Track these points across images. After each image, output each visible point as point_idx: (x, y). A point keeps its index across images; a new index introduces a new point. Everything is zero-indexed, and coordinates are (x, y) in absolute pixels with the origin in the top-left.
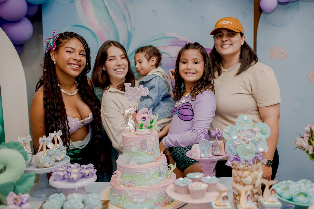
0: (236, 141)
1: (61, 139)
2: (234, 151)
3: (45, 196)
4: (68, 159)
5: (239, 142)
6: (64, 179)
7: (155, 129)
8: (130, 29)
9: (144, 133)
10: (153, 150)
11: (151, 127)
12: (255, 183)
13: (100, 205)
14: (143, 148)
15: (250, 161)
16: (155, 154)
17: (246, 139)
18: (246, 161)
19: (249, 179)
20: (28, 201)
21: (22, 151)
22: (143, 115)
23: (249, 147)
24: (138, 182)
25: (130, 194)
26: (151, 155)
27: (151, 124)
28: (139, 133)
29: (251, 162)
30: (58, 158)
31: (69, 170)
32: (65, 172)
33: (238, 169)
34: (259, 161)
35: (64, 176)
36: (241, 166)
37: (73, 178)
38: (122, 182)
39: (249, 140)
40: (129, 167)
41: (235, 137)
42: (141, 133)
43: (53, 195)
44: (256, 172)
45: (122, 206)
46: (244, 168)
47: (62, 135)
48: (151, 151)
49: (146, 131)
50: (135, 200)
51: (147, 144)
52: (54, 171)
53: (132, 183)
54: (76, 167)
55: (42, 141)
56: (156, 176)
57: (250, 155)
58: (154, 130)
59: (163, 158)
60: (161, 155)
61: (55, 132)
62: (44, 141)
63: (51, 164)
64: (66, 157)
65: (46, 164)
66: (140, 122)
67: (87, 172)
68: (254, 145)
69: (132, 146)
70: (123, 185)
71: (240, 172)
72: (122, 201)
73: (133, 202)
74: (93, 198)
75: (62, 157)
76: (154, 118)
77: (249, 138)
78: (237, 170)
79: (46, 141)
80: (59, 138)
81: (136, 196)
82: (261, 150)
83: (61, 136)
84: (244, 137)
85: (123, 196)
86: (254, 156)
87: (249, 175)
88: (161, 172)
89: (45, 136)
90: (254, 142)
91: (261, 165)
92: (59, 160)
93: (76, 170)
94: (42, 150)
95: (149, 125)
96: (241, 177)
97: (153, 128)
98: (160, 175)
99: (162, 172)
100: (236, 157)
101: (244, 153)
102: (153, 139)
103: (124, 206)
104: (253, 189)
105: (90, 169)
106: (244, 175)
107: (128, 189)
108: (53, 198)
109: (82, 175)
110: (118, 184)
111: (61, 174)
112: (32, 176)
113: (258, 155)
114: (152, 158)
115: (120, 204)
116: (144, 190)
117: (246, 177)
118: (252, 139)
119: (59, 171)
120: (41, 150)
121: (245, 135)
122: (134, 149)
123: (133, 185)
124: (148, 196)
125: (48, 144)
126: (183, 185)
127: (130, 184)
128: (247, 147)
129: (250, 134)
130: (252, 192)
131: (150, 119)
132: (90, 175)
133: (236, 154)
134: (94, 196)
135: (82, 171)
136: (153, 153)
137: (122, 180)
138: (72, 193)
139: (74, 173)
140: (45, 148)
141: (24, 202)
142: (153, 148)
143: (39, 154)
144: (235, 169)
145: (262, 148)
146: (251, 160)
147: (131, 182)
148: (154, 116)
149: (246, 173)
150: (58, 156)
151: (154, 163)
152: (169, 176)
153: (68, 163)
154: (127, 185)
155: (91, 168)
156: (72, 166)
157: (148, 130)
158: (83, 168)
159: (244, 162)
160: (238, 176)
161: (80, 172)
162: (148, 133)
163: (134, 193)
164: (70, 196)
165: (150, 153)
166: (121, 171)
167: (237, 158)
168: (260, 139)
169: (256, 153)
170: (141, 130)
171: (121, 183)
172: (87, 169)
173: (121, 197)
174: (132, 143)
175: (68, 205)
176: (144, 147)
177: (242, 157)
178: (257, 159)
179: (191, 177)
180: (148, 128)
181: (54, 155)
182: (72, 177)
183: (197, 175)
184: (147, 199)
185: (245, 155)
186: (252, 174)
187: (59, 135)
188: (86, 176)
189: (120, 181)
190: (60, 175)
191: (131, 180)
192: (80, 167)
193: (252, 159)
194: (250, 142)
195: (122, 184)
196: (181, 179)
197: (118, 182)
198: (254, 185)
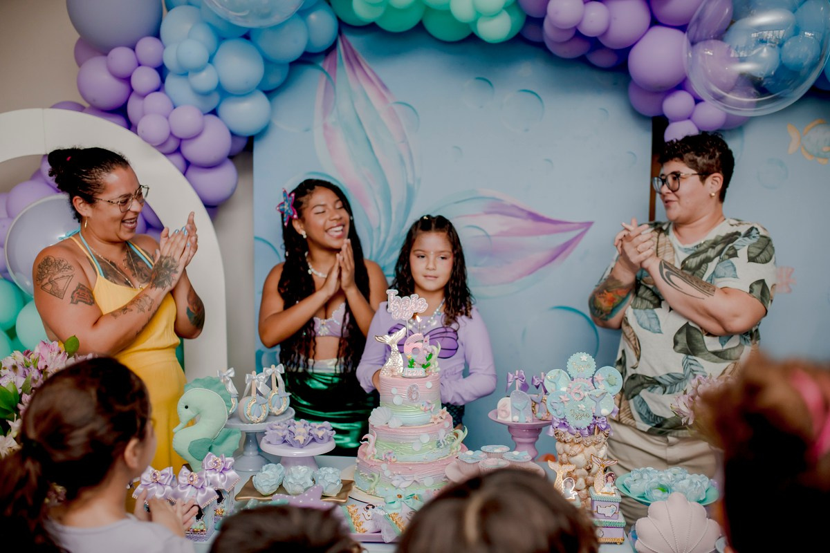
0: (563, 394)
1: (281, 379)
2: (560, 411)
3: (251, 470)
4: (292, 413)
5: (568, 397)
6: (285, 442)
7: (435, 368)
8: (411, 181)
9: (414, 375)
10: (429, 403)
11: (428, 365)
12: (591, 466)
13: (338, 483)
14: (412, 399)
15: (585, 429)
16: (432, 410)
17: (581, 393)
18: (577, 429)
19: (581, 459)
20: (233, 467)
21: (222, 392)
22: (416, 344)
23: (582, 406)
24: (402, 454)
25: (387, 473)
26: (425, 410)
27: (428, 359)
28: (406, 374)
29: (586, 432)
30: (275, 410)
31: (292, 428)
32: (286, 432)
33: (565, 442)
34: (600, 430)
35: (284, 437)
36: (569, 437)
37: (298, 441)
38: (375, 453)
39: (586, 393)
40: (388, 430)
41: (564, 389)
42: (410, 375)
43: (266, 466)
44: (592, 447)
45: (375, 492)
46: (572, 441)
47: (283, 372)
48: (425, 404)
49: (419, 372)
50: (395, 483)
51: (419, 393)
52: (268, 429)
53: (392, 455)
54: (303, 426)
55: (249, 380)
56: (430, 447)
57: (584, 419)
58: (433, 371)
59: (447, 418)
60: (443, 413)
61: (273, 366)
62: (253, 380)
63: (261, 418)
64: (288, 409)
65: (254, 418)
66: (410, 356)
67: (320, 434)
68: (594, 402)
69: (393, 395)
70: (378, 458)
71: (567, 447)
72: (374, 483)
73: (392, 485)
74: (328, 473)
75: (282, 409)
76: (433, 350)
77: (585, 390)
78: (563, 443)
79: (256, 381)
80: (280, 378)
81: (397, 477)
82: (605, 411)
83: (283, 375)
84: (578, 389)
85: (376, 476)
86: (592, 422)
87: (582, 451)
88: (441, 442)
89: (254, 372)
90: (593, 397)
91: (604, 437)
92: (277, 414)
93: (303, 430)
94: (249, 394)
95: (425, 362)
96: (568, 455)
97: (432, 367)
98: (438, 447)
99: (444, 442)
100: (562, 422)
101: (575, 416)
102: (429, 385)
103: (377, 492)
104: (589, 475)
105: (325, 430)
106: (573, 453)
107: (384, 466)
108: (266, 469)
109: (311, 438)
110: (369, 456)
111: (280, 434)
112: (235, 433)
113: (600, 421)
114: (426, 417)
115: (370, 489)
116: (410, 468)
117: (576, 455)
118: (590, 393)
119: (276, 429)
120: (247, 396)
121: (580, 386)
122: (397, 400)
123: (393, 460)
124: (416, 479)
125: (258, 385)
126: (470, 461)
127: (388, 458)
128: (579, 406)
129: (588, 384)
130: (586, 480)
131: (426, 352)
132: (326, 439)
133: (562, 417)
134: (330, 470)
135: (312, 432)
136: (428, 408)
137: (375, 450)
138: (295, 465)
139: (299, 434)
140: (254, 391)
141: (228, 467)
142: (430, 401)
143: (245, 400)
144: (560, 440)
145: (606, 408)
146: (586, 427)
147: (389, 453)
148: (434, 348)
149: (577, 448)
150: (276, 408)
151: (431, 424)
152: (454, 449)
153: (292, 418)
154: (383, 459)
155: (326, 428)
156: (297, 423)
157: (423, 370)
158: (315, 427)
159: (575, 431)
160: (565, 452)
161: (309, 434)
162: (421, 375)
163: (394, 473)
164: (292, 469)
165: (423, 408)
166: (373, 435)
167: (564, 424)
168: (603, 394)
169: (595, 417)
170: (410, 369)
171: (374, 455)
172: (320, 429)
173: (373, 476)
174: (394, 391)
175: (290, 480)
176: (414, 396)
177: (572, 422)
178: (598, 427)
179: (487, 451)
180: (423, 366)
181: (267, 405)
182: (296, 439)
183: (497, 448)
184: (415, 481)
185: (577, 418)
186: (588, 451)
187: (278, 371)
188: (319, 440)
189: (373, 451)
190: (278, 434)
191: (390, 451)
192: (309, 425)
193: (589, 428)
194: (587, 399)
195: (377, 456)
196: (470, 453)
197: (370, 454)
198: (589, 470)
